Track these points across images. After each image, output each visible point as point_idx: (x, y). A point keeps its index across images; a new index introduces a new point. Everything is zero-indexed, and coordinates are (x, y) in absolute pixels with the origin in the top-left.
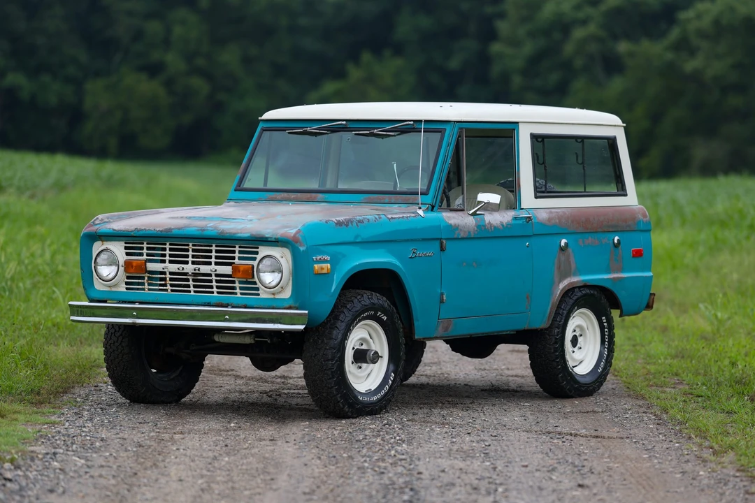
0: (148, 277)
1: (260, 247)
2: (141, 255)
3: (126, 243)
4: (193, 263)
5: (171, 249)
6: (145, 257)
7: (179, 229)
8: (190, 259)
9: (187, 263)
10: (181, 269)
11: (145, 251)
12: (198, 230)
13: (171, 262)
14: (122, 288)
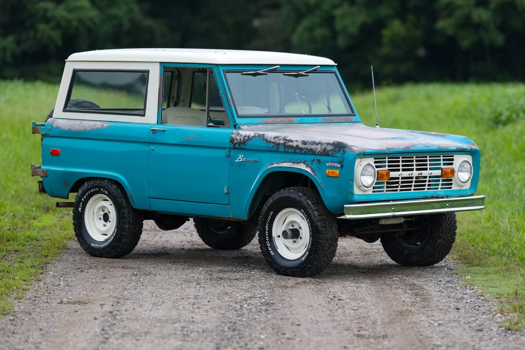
0: (387, 182)
1: (454, 156)
2: (385, 166)
3: (375, 159)
4: (417, 170)
5: (403, 161)
6: (387, 168)
7: (413, 146)
8: (415, 167)
9: (412, 170)
10: (411, 174)
11: (387, 164)
12: (425, 146)
13: (403, 170)
14: (370, 191)
